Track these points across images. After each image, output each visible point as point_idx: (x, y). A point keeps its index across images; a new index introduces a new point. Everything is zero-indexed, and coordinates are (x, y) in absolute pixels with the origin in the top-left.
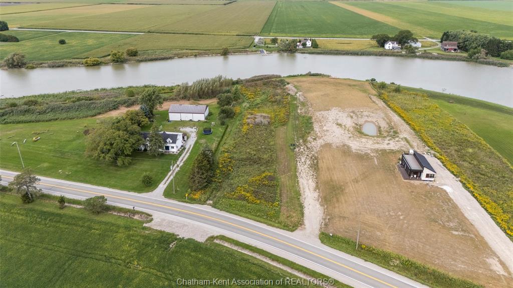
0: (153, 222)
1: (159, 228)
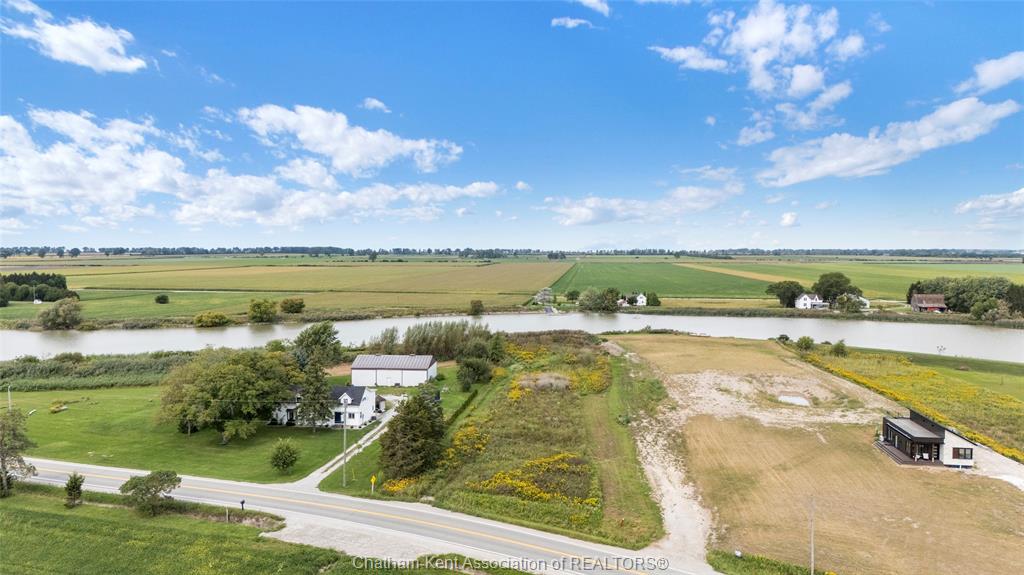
0: (284, 530)
1: (297, 541)
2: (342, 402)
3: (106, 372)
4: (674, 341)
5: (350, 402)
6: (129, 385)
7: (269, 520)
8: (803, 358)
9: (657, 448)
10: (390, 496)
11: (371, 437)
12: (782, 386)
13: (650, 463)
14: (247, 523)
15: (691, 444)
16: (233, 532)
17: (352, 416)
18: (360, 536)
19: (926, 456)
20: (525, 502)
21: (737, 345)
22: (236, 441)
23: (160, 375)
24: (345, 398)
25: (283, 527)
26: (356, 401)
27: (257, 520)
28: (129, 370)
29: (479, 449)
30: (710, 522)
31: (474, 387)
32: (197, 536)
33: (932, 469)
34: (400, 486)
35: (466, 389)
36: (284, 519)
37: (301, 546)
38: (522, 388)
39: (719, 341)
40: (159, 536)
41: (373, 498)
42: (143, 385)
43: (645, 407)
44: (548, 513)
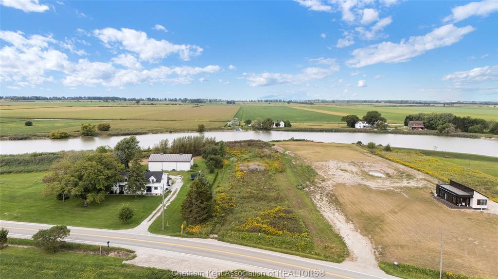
0: (136, 258)
1: (146, 265)
2: (151, 181)
3: (6, 165)
4: (307, 145)
5: (155, 181)
6: (20, 172)
7: (126, 252)
8: (372, 153)
9: (323, 202)
10: (191, 235)
11: (169, 200)
12: (369, 167)
13: (324, 211)
14: (112, 255)
15: (341, 200)
16: (106, 261)
17: (156, 188)
18: (183, 261)
19: (464, 204)
20: (269, 236)
21: (338, 147)
22: (94, 204)
23: (38, 166)
24: (152, 178)
25: (135, 256)
26: (159, 180)
27: (118, 253)
28: (19, 163)
29: (232, 206)
30: (370, 245)
31: (216, 171)
32: (85, 265)
33: (468, 211)
34: (196, 229)
35: (212, 172)
36: (134, 252)
37: (149, 269)
38: (242, 171)
39: (328, 144)
40: (62, 266)
41: (183, 237)
42: (28, 172)
43: (309, 180)
44: (283, 242)
